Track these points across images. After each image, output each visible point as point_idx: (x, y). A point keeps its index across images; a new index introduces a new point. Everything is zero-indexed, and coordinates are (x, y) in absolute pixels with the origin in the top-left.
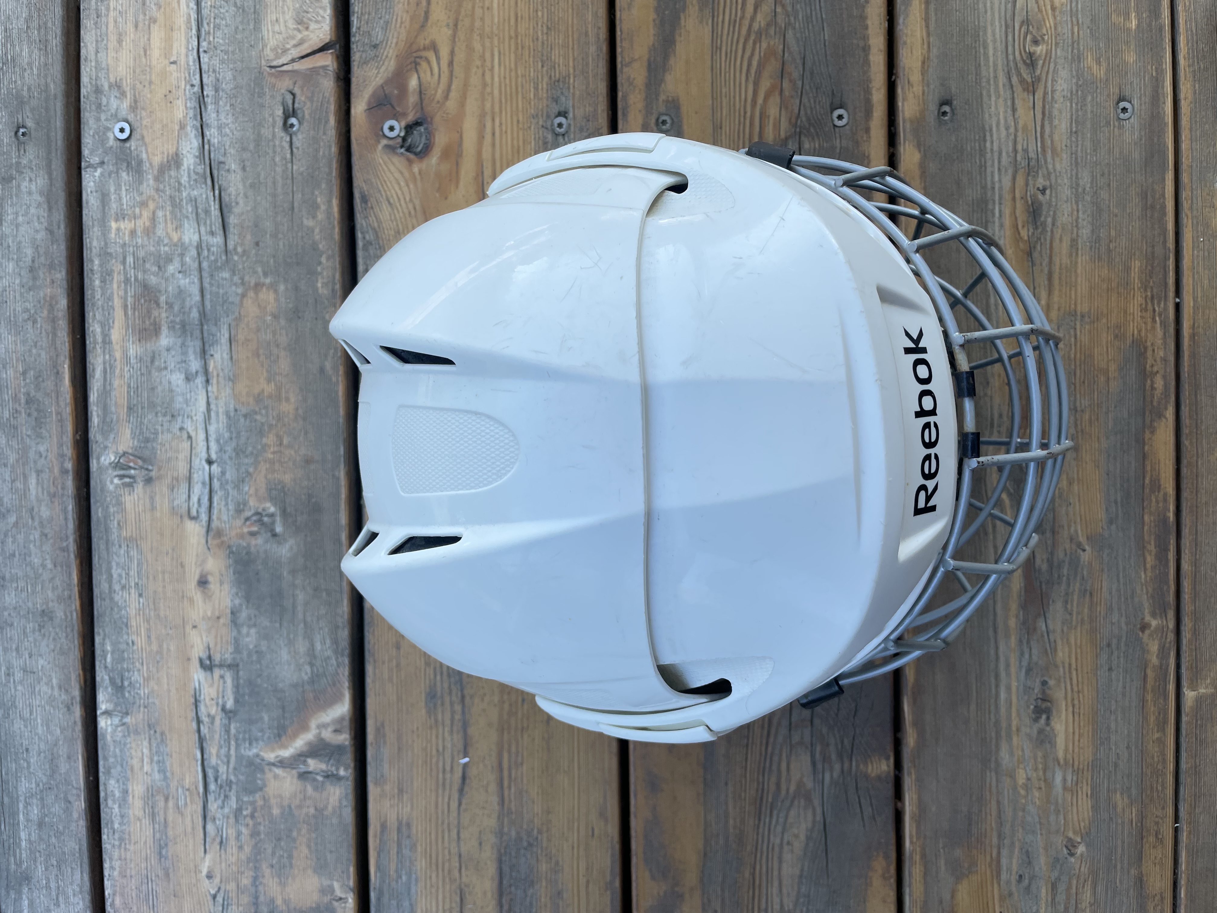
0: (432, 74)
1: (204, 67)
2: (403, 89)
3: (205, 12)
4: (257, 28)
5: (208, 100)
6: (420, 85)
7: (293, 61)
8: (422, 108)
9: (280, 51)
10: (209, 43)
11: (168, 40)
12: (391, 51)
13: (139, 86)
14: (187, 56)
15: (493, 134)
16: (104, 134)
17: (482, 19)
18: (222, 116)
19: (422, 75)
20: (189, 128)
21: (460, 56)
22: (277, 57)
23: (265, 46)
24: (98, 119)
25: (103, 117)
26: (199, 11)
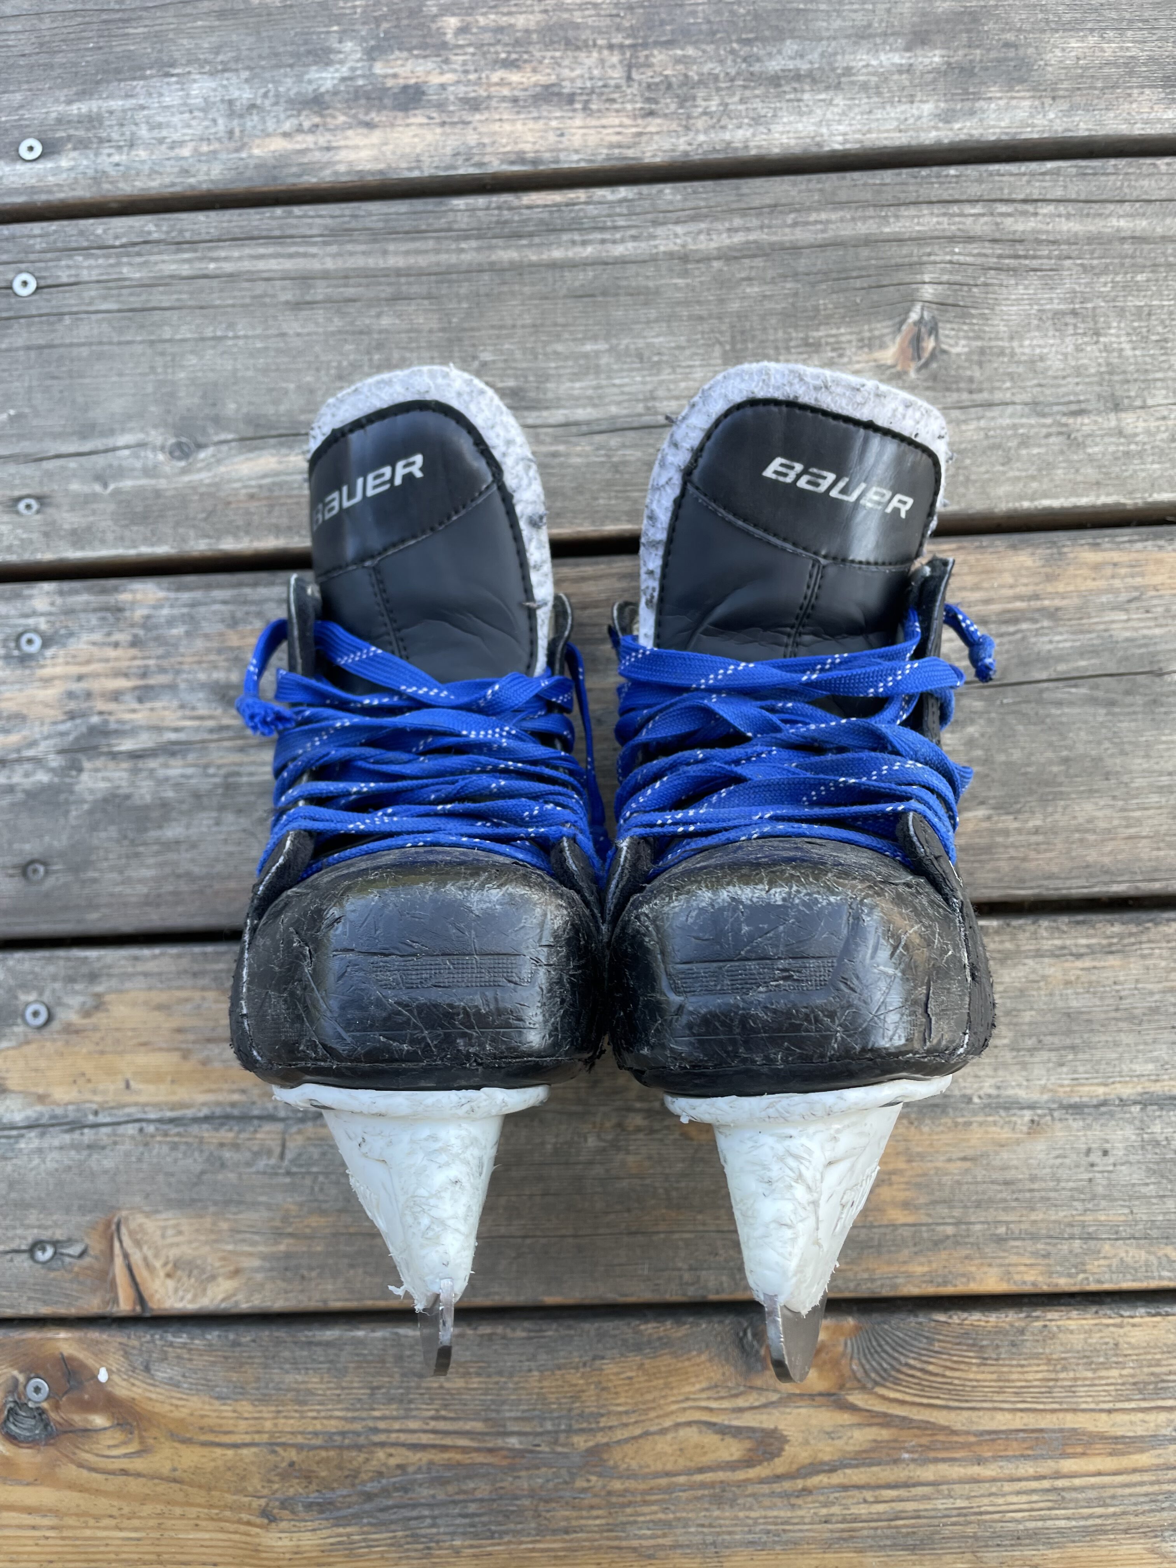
0: (109, 1447)
1: (121, 1129)
2: (89, 1407)
3: (195, 1129)
4: (172, 1204)
5: (76, 1135)
6: (97, 1431)
7: (126, 1256)
8: (66, 1432)
9: (139, 1236)
10: (153, 1136)
11: (157, 1078)
12: (140, 1391)
13: (98, 1035)
14: (136, 1104)
15: (34, 1528)
16: (35, 988)
17: (183, 1517)
18: (56, 1155)
19: (109, 1433)
20: (39, 1108)
21: (134, 1485)
22: (131, 1233)
23: (148, 1215)
24: (54, 978)
25: (58, 985)
26: (196, 1120)
